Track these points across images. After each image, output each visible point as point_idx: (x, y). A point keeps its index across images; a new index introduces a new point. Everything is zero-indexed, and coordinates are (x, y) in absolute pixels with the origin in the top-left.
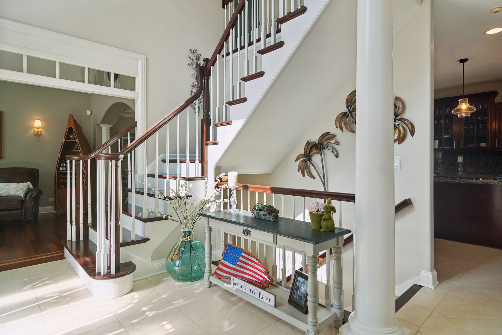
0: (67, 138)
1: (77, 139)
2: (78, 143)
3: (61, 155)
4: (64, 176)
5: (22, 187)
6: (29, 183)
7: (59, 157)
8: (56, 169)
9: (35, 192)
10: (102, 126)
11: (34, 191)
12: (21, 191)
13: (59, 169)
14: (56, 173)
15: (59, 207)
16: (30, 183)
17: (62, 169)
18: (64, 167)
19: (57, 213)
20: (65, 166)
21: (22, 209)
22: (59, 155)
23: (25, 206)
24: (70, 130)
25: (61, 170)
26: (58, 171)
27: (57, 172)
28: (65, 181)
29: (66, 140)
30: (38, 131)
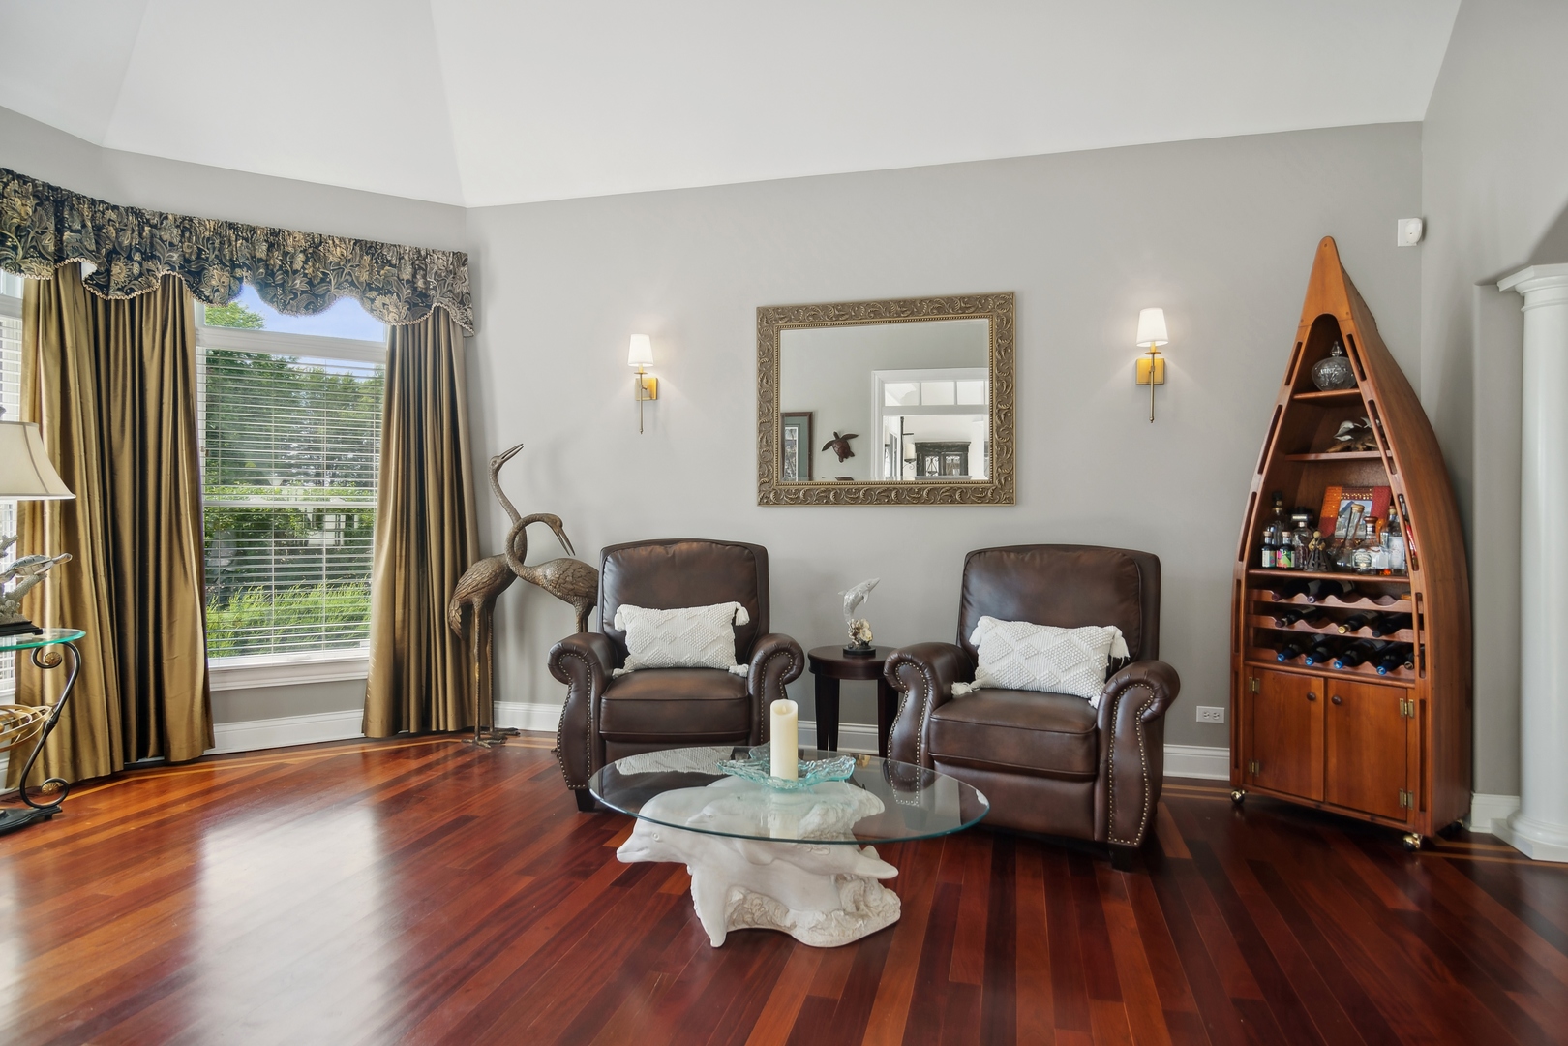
0: (1304, 379)
1: (1363, 377)
2: (1372, 403)
3: (1266, 483)
4: (1283, 601)
5: (1084, 646)
6: (1112, 629)
7: (1255, 494)
8: (1241, 558)
9: (1155, 692)
10: (1527, 281)
11: (1151, 686)
12: (1083, 669)
13: (1255, 561)
14: (1239, 582)
15: (1253, 767)
16: (1119, 632)
17: (1274, 559)
18: (1282, 546)
19: (1243, 797)
20: (1286, 541)
21: (1092, 778)
22: (1257, 483)
23: (1108, 769)
24: (1324, 336)
25: (1266, 563)
26: (1250, 566)
27: (1248, 577)
28: (1285, 628)
29: (1295, 391)
30: (1153, 367)
